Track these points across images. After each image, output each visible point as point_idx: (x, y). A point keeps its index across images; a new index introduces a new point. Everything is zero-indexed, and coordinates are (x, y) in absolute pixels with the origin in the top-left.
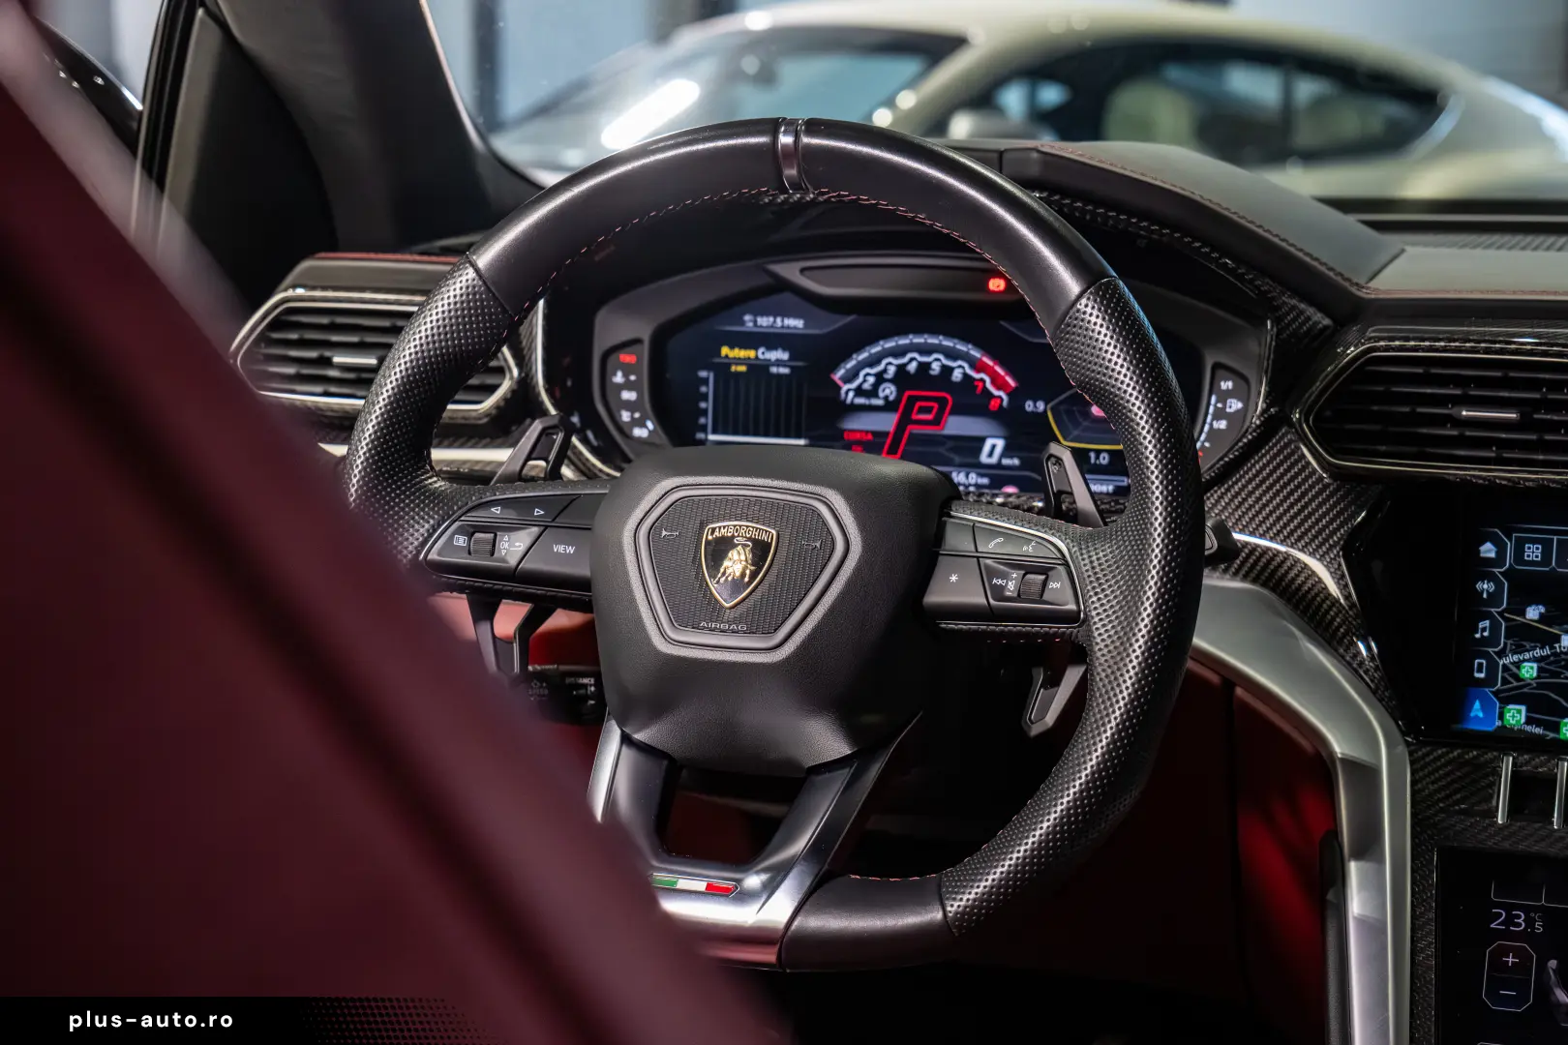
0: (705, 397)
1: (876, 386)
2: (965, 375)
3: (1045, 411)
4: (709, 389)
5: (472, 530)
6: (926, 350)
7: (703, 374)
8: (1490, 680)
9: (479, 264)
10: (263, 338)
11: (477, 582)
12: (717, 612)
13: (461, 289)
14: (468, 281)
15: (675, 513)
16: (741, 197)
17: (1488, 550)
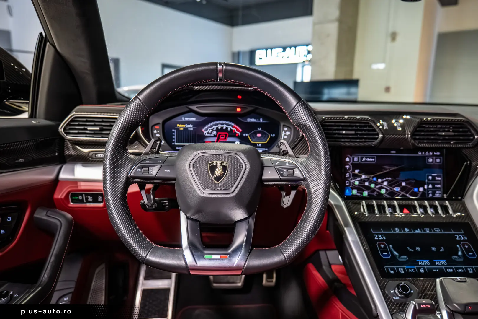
0: (174, 135)
1: (212, 132)
2: (231, 129)
3: (248, 136)
4: (175, 134)
5: (142, 167)
6: (222, 124)
7: (173, 130)
8: (349, 185)
9: (140, 98)
10: (68, 124)
11: (144, 181)
12: (215, 185)
13: (136, 104)
14: (137, 102)
15: (199, 160)
16: (206, 82)
17: (347, 159)
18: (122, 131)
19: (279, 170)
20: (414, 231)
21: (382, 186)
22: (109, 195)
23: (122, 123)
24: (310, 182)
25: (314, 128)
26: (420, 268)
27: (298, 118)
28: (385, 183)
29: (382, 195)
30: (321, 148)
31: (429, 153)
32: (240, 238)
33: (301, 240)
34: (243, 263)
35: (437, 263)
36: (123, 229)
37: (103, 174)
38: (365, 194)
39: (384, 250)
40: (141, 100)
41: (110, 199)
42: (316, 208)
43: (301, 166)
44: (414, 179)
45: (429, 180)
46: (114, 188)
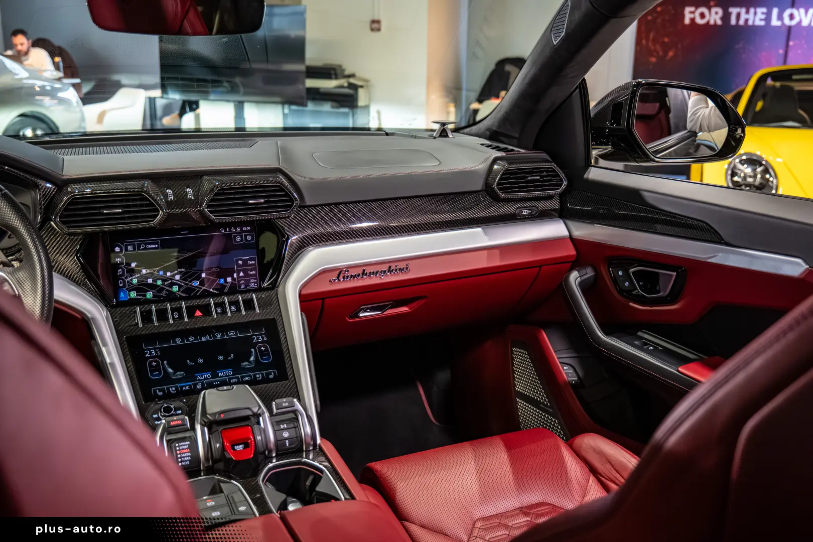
8: (124, 286)
17: (117, 249)
20: (201, 339)
21: (173, 281)
24: (24, 299)
26: (197, 384)
28: (177, 277)
29: (174, 293)
31: (236, 229)
35: (220, 375)
38: (149, 295)
39: (156, 369)
43: (12, 278)
44: (218, 267)
45: (238, 266)
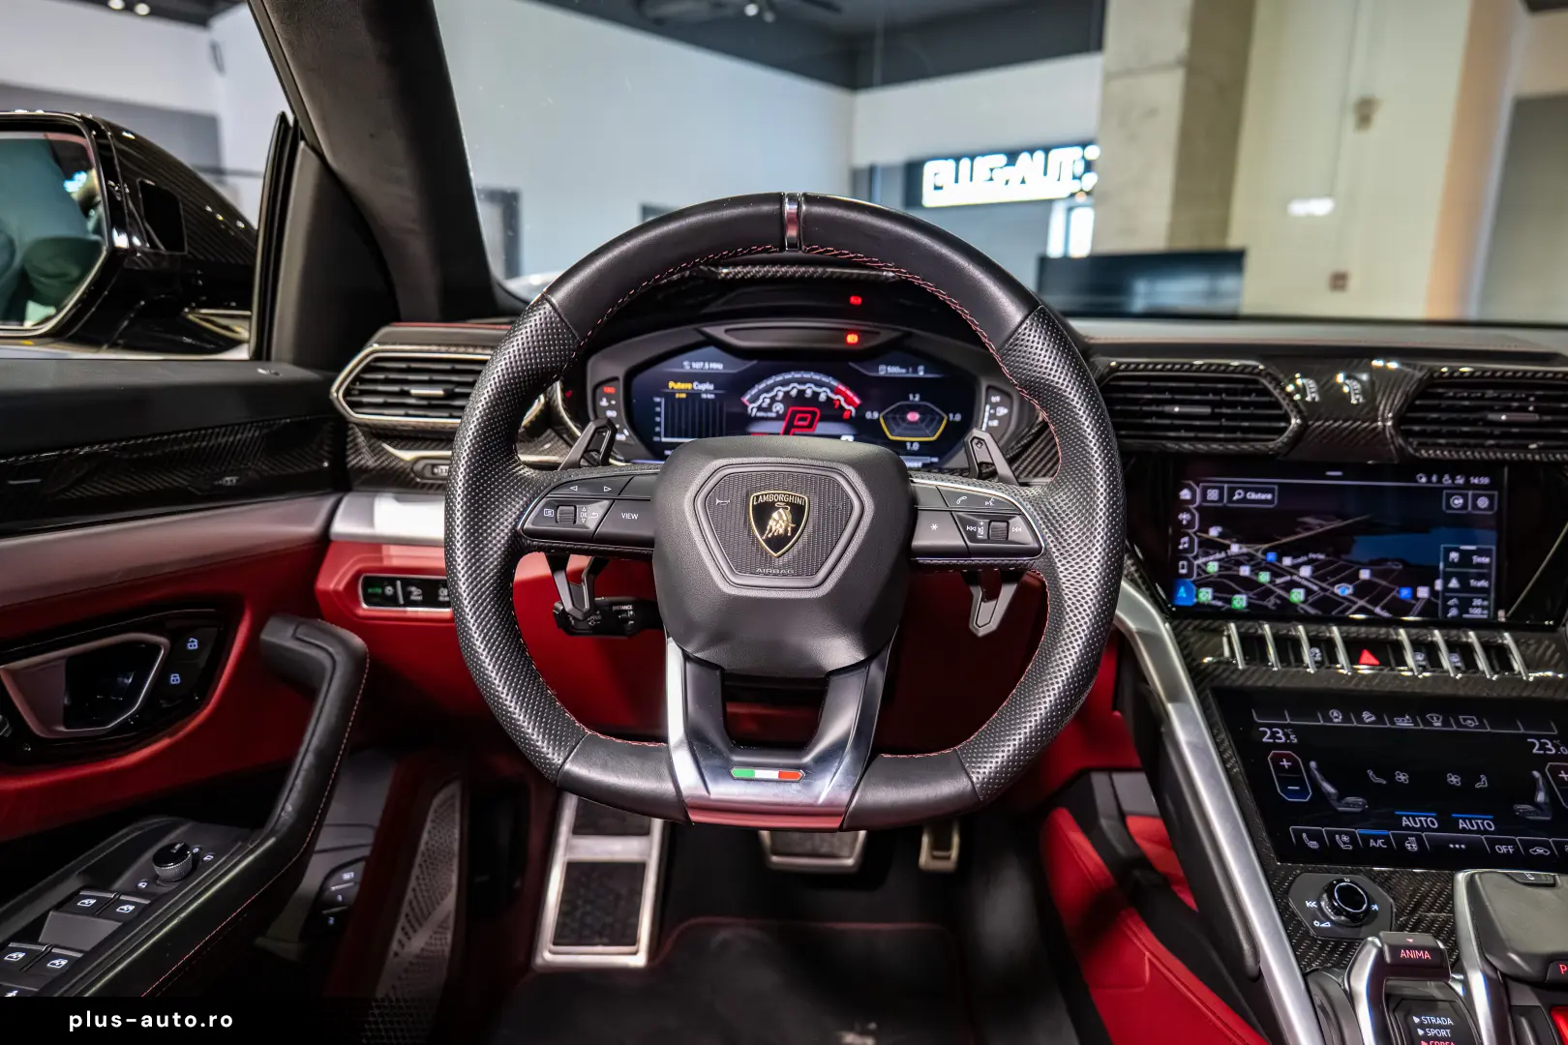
0: (659, 414)
1: (771, 405)
2: (828, 398)
3: (878, 419)
4: (661, 410)
5: (557, 504)
6: (803, 382)
7: (657, 400)
8: (1189, 574)
9: (554, 300)
10: (358, 379)
11: (562, 544)
12: (768, 561)
13: (541, 319)
14: (545, 313)
15: (724, 486)
16: (750, 253)
17: (1185, 494)
18: (500, 398)
19: (964, 522)
20: (1394, 724)
21: (1295, 578)
22: (461, 583)
23: (500, 373)
24: (1060, 561)
25: (1075, 395)
26: (1405, 838)
27: (1027, 364)
28: (1306, 571)
29: (1294, 605)
30: (1096, 456)
31: (1453, 478)
32: (841, 722)
33: (1025, 733)
34: (845, 796)
35: (1462, 825)
36: (500, 681)
37: (446, 523)
38: (1240, 601)
39: (1293, 776)
40: (557, 306)
41: (465, 595)
42: (1073, 639)
43: (1032, 509)
44: (1402, 561)
45: (1449, 564)
46: (475, 564)
